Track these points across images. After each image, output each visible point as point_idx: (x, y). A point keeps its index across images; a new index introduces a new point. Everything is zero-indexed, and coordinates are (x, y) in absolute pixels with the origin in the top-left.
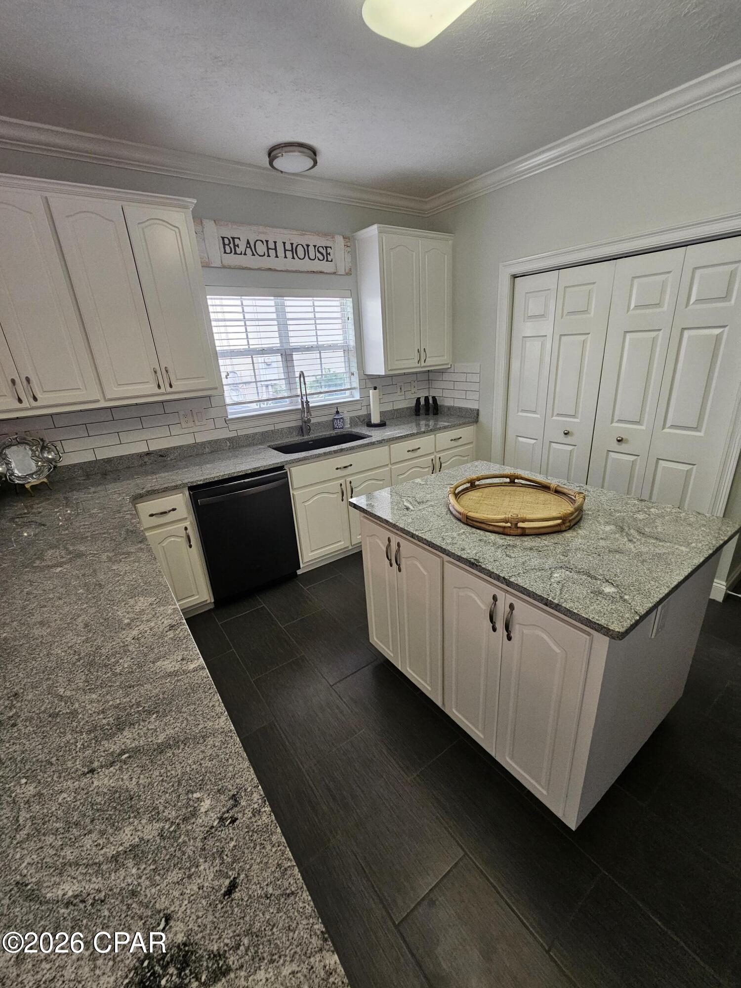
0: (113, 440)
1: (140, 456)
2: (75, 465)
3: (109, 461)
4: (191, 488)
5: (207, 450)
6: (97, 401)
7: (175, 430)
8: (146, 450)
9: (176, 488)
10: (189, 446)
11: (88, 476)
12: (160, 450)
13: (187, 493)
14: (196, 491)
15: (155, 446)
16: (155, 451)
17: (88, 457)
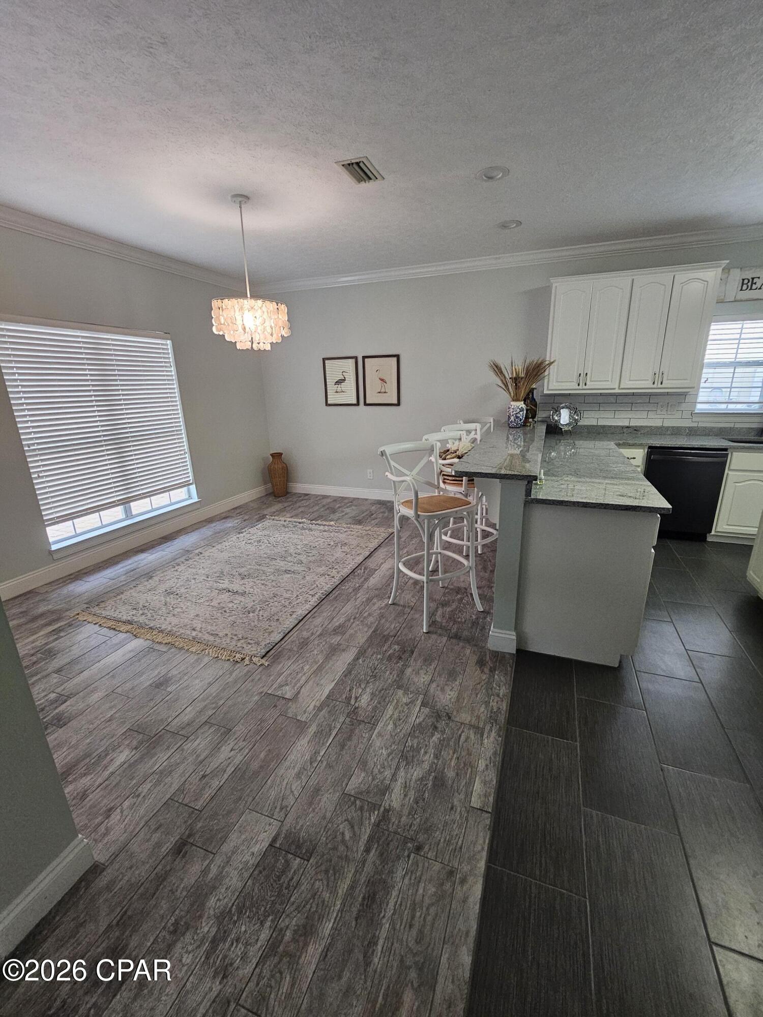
0: (611, 415)
1: (623, 427)
2: (585, 426)
3: (604, 427)
4: (650, 447)
5: (669, 432)
6: (614, 389)
7: (651, 415)
8: (628, 425)
9: (640, 446)
10: (657, 427)
11: (589, 433)
12: (636, 427)
13: (646, 450)
14: (652, 450)
15: (634, 423)
16: (633, 427)
17: (593, 422)
